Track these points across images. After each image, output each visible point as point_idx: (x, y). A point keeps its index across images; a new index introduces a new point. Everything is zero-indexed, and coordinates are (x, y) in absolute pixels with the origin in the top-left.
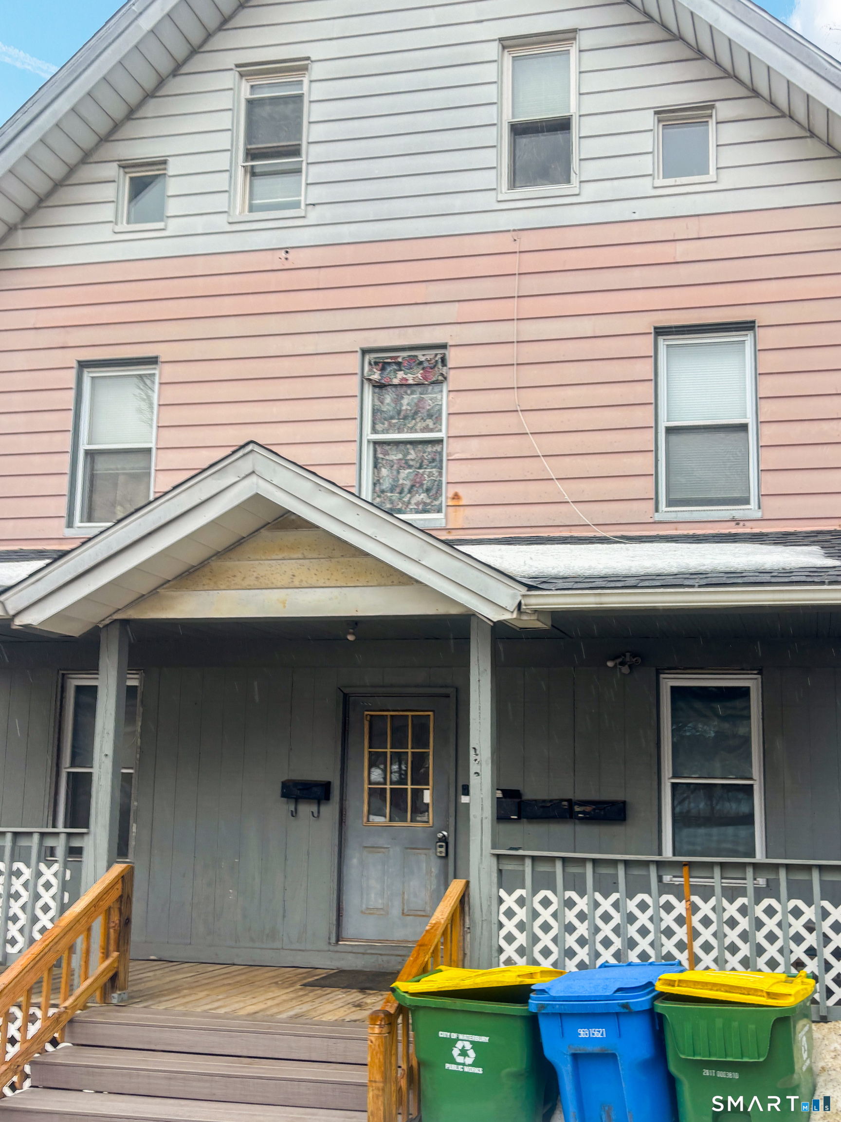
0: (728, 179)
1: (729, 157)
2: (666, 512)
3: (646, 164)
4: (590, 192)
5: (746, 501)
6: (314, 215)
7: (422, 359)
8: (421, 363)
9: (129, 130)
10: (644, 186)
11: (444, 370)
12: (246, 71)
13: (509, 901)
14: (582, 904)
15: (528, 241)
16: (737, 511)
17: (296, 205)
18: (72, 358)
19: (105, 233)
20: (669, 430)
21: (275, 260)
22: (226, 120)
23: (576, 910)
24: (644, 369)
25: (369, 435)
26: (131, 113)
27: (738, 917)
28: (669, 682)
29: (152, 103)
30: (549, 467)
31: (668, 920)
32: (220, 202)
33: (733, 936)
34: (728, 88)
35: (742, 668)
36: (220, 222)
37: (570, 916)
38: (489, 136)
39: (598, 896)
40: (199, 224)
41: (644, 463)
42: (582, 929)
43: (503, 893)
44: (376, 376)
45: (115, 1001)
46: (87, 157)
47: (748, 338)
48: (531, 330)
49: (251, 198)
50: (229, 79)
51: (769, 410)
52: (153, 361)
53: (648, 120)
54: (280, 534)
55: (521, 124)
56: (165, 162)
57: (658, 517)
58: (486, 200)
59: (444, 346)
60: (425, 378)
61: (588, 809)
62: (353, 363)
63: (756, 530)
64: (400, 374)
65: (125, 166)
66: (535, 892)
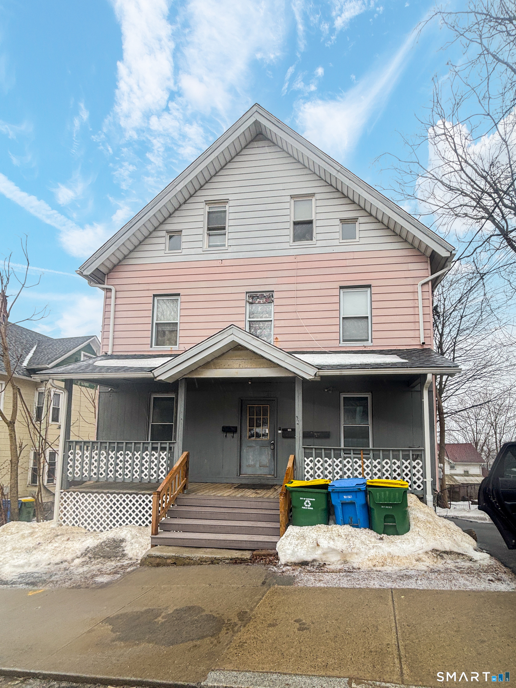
0: (363, 241)
1: (363, 234)
2: (342, 344)
3: (337, 235)
4: (319, 244)
5: (367, 340)
6: (230, 249)
7: (265, 295)
8: (265, 296)
9: (169, 220)
10: (336, 242)
11: (273, 299)
12: (207, 203)
13: (308, 461)
14: (330, 462)
15: (299, 259)
16: (365, 343)
17: (224, 245)
18: (151, 293)
19: (162, 253)
20: (343, 318)
21: (218, 263)
22: (201, 218)
23: (328, 463)
24: (336, 299)
25: (248, 319)
26: (170, 215)
27: (377, 465)
28: (343, 396)
29: (177, 212)
30: (307, 329)
31: (356, 466)
32: (199, 244)
33: (375, 470)
34: (362, 213)
35: (366, 391)
36: (200, 251)
37: (326, 465)
38: (287, 225)
39: (335, 459)
40: (193, 251)
41: (336, 329)
42: (330, 469)
43: (305, 459)
44: (251, 301)
45: (185, 493)
46: (155, 229)
47: (369, 290)
48: (300, 287)
49: (209, 243)
50: (203, 205)
51: (375, 312)
52: (179, 295)
53: (338, 222)
54: (236, 352)
55: (297, 221)
56: (182, 231)
57: (340, 345)
58: (287, 246)
59: (273, 291)
60: (266, 301)
61: (319, 434)
62: (243, 296)
63: (371, 349)
64: (258, 300)
65: (168, 232)
66: (315, 459)
